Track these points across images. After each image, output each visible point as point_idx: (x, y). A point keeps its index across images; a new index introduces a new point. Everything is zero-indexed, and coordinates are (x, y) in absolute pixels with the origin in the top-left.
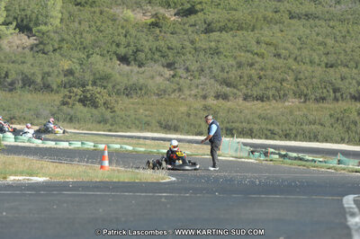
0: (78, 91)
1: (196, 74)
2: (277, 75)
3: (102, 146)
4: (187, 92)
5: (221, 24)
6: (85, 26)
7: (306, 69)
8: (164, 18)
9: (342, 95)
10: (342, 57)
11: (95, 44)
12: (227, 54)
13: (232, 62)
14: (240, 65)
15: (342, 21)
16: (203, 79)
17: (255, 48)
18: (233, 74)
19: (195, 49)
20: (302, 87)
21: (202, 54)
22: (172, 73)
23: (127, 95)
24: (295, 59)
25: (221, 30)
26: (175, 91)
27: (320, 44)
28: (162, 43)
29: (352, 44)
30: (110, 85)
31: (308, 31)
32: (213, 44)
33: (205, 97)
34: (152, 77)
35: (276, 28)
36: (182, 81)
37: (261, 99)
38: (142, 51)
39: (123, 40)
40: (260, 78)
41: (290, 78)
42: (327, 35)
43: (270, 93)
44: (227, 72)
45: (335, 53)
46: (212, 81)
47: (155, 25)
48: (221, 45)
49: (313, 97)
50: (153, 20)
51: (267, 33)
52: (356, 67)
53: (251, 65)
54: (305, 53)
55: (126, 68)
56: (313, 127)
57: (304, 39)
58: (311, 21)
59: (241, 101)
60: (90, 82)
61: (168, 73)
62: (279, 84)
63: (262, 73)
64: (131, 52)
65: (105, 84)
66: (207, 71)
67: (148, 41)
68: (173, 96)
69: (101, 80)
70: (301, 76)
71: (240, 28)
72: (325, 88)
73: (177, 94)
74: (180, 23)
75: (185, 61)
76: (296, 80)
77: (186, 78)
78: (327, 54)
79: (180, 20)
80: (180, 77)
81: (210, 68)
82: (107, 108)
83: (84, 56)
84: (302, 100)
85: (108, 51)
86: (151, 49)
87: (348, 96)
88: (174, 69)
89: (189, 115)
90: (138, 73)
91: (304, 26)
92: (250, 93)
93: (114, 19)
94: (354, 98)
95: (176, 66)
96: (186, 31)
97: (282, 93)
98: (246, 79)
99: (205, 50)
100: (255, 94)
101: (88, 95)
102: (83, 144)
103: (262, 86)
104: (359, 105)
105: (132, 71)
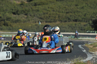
0: (3, 22)
1: (33, 16)
2: (54, 16)
4: (31, 21)
5: (39, 3)
6: (4, 5)
7: (61, 14)
8: (24, 2)
10: (70, 10)
11: (6, 10)
12: (41, 11)
13: (42, 13)
14: (44, 14)
15: (69, 1)
16: (35, 18)
17: (48, 9)
19: (33, 10)
20: (61, 19)
23: (16, 23)
24: (58, 12)
25: (39, 5)
26: (28, 21)
27: (64, 7)
28: (24, 9)
29: (72, 7)
30: (11, 20)
32: (37, 9)
33: (35, 22)
34: (22, 18)
36: (29, 18)
37: (50, 22)
38: (19, 11)
40: (49, 17)
41: (57, 16)
42: (66, 5)
43: (52, 20)
44: (41, 16)
45: (68, 10)
46: (37, 18)
47: (22, 4)
48: (39, 9)
49: (63, 21)
50: (21, 3)
51: (51, 5)
52: (74, 13)
53: (47, 13)
54: (61, 10)
55: (15, 16)
56: (64, 29)
57: (60, 6)
58: (62, 2)
59: (45, 23)
60: (6, 20)
61: (26, 16)
62: (54, 18)
63: (50, 15)
64: (16, 12)
66: (36, 16)
67: (20, 8)
68: (27, 22)
69: (8, 19)
70: (60, 16)
71: (44, 4)
72: (66, 18)
73: (28, 22)
74: (28, 4)
75: (30, 13)
76: (59, 17)
77: (30, 18)
78: (66, 10)
79: (28, 3)
80: (29, 17)
81: (36, 15)
82: (11, 26)
83: (4, 13)
84: (61, 22)
85: (10, 12)
86: (21, 11)
87: (72, 21)
88: (27, 15)
89: (32, 27)
90: (18, 17)
91: (60, 3)
92: (47, 21)
93: (11, 3)
94: (74, 21)
95: (28, 14)
96: (30, 5)
97: (55, 20)
98: (46, 17)
99: (35, 10)
100: (48, 21)
101: (6, 23)
102: (6, 35)
103: (50, 19)
104: (75, 23)
105: (16, 16)
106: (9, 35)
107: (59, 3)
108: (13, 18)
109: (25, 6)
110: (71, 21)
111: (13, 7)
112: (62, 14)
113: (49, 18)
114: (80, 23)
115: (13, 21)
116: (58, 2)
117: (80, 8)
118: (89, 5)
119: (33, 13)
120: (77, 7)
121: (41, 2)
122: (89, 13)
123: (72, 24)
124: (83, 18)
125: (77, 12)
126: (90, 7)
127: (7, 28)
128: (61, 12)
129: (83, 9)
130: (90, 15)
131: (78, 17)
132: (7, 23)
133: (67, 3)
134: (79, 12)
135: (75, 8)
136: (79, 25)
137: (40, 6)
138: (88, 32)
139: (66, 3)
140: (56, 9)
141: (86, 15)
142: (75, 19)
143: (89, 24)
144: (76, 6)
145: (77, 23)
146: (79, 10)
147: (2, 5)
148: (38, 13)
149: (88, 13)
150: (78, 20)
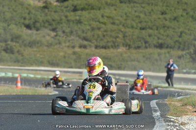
0: (3, 44)
1: (69, 34)
2: (113, 34)
3: (17, 75)
4: (63, 44)
5: (82, 6)
6: (6, 9)
7: (129, 31)
8: (50, 3)
9: (149, 45)
10: (149, 24)
11: (12, 19)
12: (86, 23)
13: (88, 27)
14: (93, 29)
15: (149, 4)
16: (72, 37)
17: (101, 20)
18: (89, 34)
19: (68, 21)
20: (128, 41)
21: (71, 23)
22: (55, 34)
23: (30, 47)
24: (123, 25)
25: (82, 9)
26: (56, 44)
27: (137, 17)
28: (49, 18)
29: (154, 16)
30: (21, 41)
31: (130, 10)
32: (77, 18)
33: (74, 47)
34: (44, 37)
35: (112, 8)
36: (61, 38)
37: (105, 47)
38: (39, 22)
39: (27, 16)
40: (104, 36)
41: (121, 36)
42: (141, 12)
43: (110, 44)
44: (86, 33)
45: (145, 22)
46: (78, 38)
47: (45, 7)
48: (82, 18)
49: (133, 46)
50: (44, 5)
51: (108, 11)
52: (157, 29)
53: (99, 29)
54: (129, 22)
55: (29, 32)
56: (134, 63)
57: (128, 14)
58: (132, 4)
59: (93, 49)
60: (10, 40)
61: (53, 34)
62: (114, 40)
63: (105, 33)
64: (32, 23)
65: (18, 40)
66: (75, 33)
67: (41, 16)
68: (56, 47)
69: (16, 38)
70: (127, 34)
71: (93, 8)
72: (140, 41)
73: (58, 46)
74: (59, 6)
75: (62, 27)
76: (124, 37)
77: (63, 37)
78: (141, 22)
79: (59, 4)
80: (60, 36)
81: (76, 31)
82: (19, 54)
83: (5, 25)
84: (127, 48)
85: (19, 22)
86: (43, 21)
87: (153, 46)
88: (57, 32)
89: (65, 57)
90: (36, 34)
91: (128, 7)
92: (98, 44)
93: (22, 4)
94: (156, 46)
95: (58, 30)
96: (62, 11)
97: (116, 44)
98: (96, 37)
99: (73, 21)
100: (101, 45)
101: (9, 47)
102: (6, 74)
103: (105, 40)
104: (159, 50)
105: (33, 33)
106: (13, 73)
107: (126, 8)
108: (25, 37)
109: (51, 11)
110: (150, 47)
111: (25, 13)
112: (131, 30)
113: (102, 40)
114: (168, 52)
115: (25, 42)
116: (123, 5)
117: (170, 19)
118: (191, 13)
119: (69, 27)
120: (164, 16)
121: (86, 4)
122: (189, 30)
123: (151, 54)
124: (177, 41)
125: (164, 27)
126: (192, 17)
127: (11, 58)
128: (130, 26)
129: (178, 21)
130: (190, 35)
131: (165, 37)
132: (11, 47)
133: (144, 8)
134: (168, 28)
135: (159, 18)
136: (167, 55)
137: (84, 13)
138: (185, 71)
139: (142, 7)
140: (118, 20)
141: (183, 34)
142: (158, 43)
143: (188, 53)
144: (162, 14)
145: (163, 51)
146: (167, 23)
147: (3, 6)
148: (79, 28)
149: (187, 31)
150: (166, 46)
